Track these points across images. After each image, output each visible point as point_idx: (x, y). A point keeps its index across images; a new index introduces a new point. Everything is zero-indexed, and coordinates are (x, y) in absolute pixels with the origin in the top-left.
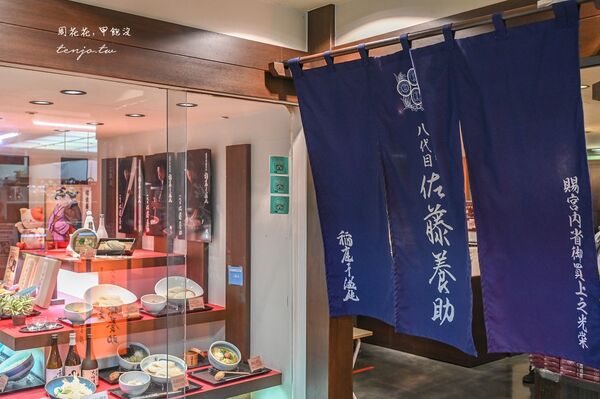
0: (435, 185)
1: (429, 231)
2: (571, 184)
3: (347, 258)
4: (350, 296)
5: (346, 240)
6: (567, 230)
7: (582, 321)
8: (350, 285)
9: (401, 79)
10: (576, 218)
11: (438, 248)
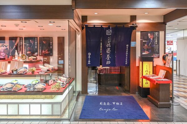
0: (109, 45)
1: (107, 51)
2: (127, 45)
3: (89, 57)
4: (89, 63)
5: (89, 54)
6: (126, 51)
7: (126, 61)
8: (89, 61)
9: (107, 31)
10: (127, 49)
11: (108, 54)
